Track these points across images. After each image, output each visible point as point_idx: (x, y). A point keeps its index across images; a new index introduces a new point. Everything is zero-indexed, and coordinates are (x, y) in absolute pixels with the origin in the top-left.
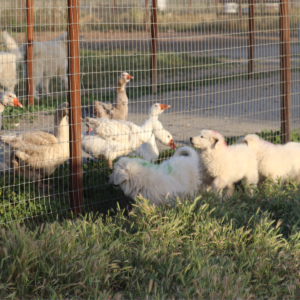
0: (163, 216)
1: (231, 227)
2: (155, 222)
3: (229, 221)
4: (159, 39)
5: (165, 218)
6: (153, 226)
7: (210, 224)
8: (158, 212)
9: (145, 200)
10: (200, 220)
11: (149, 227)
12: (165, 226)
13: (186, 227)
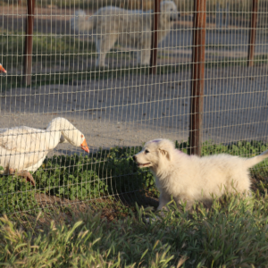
0: (32, 244)
1: (118, 264)
2: (22, 252)
3: (116, 255)
4: (37, 16)
5: (35, 246)
6: (18, 257)
7: (92, 258)
8: (25, 240)
9: (10, 223)
10: (79, 252)
11: (13, 258)
12: (34, 257)
13: (60, 260)
